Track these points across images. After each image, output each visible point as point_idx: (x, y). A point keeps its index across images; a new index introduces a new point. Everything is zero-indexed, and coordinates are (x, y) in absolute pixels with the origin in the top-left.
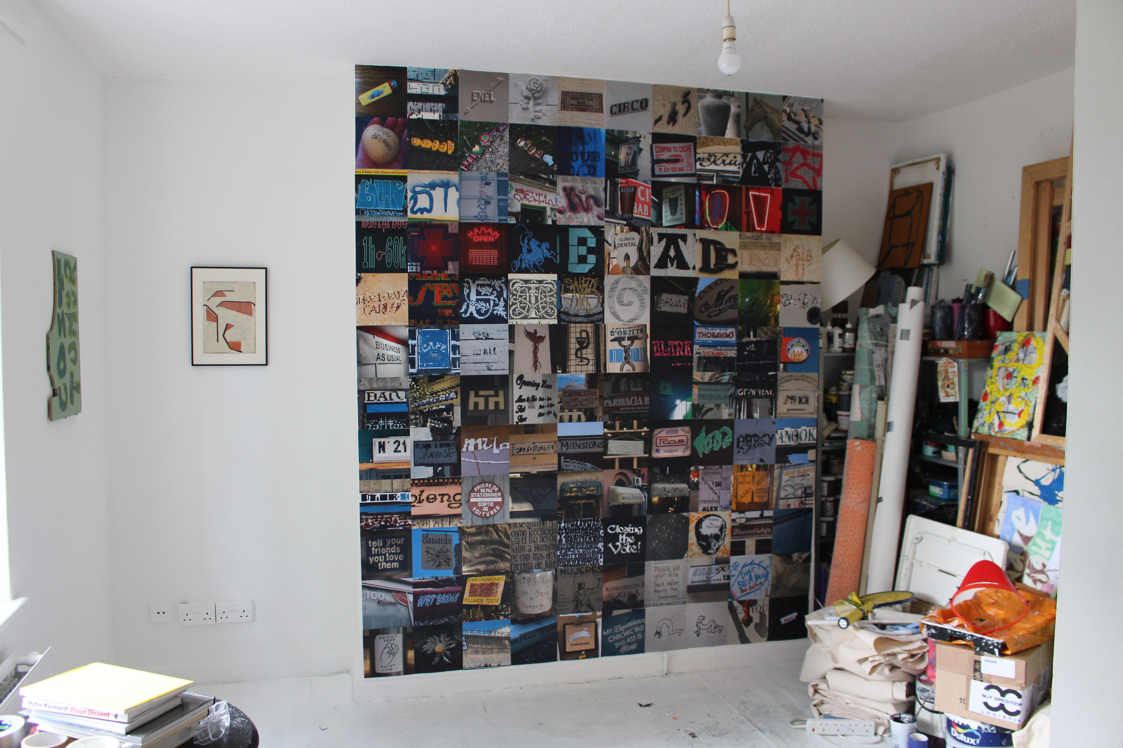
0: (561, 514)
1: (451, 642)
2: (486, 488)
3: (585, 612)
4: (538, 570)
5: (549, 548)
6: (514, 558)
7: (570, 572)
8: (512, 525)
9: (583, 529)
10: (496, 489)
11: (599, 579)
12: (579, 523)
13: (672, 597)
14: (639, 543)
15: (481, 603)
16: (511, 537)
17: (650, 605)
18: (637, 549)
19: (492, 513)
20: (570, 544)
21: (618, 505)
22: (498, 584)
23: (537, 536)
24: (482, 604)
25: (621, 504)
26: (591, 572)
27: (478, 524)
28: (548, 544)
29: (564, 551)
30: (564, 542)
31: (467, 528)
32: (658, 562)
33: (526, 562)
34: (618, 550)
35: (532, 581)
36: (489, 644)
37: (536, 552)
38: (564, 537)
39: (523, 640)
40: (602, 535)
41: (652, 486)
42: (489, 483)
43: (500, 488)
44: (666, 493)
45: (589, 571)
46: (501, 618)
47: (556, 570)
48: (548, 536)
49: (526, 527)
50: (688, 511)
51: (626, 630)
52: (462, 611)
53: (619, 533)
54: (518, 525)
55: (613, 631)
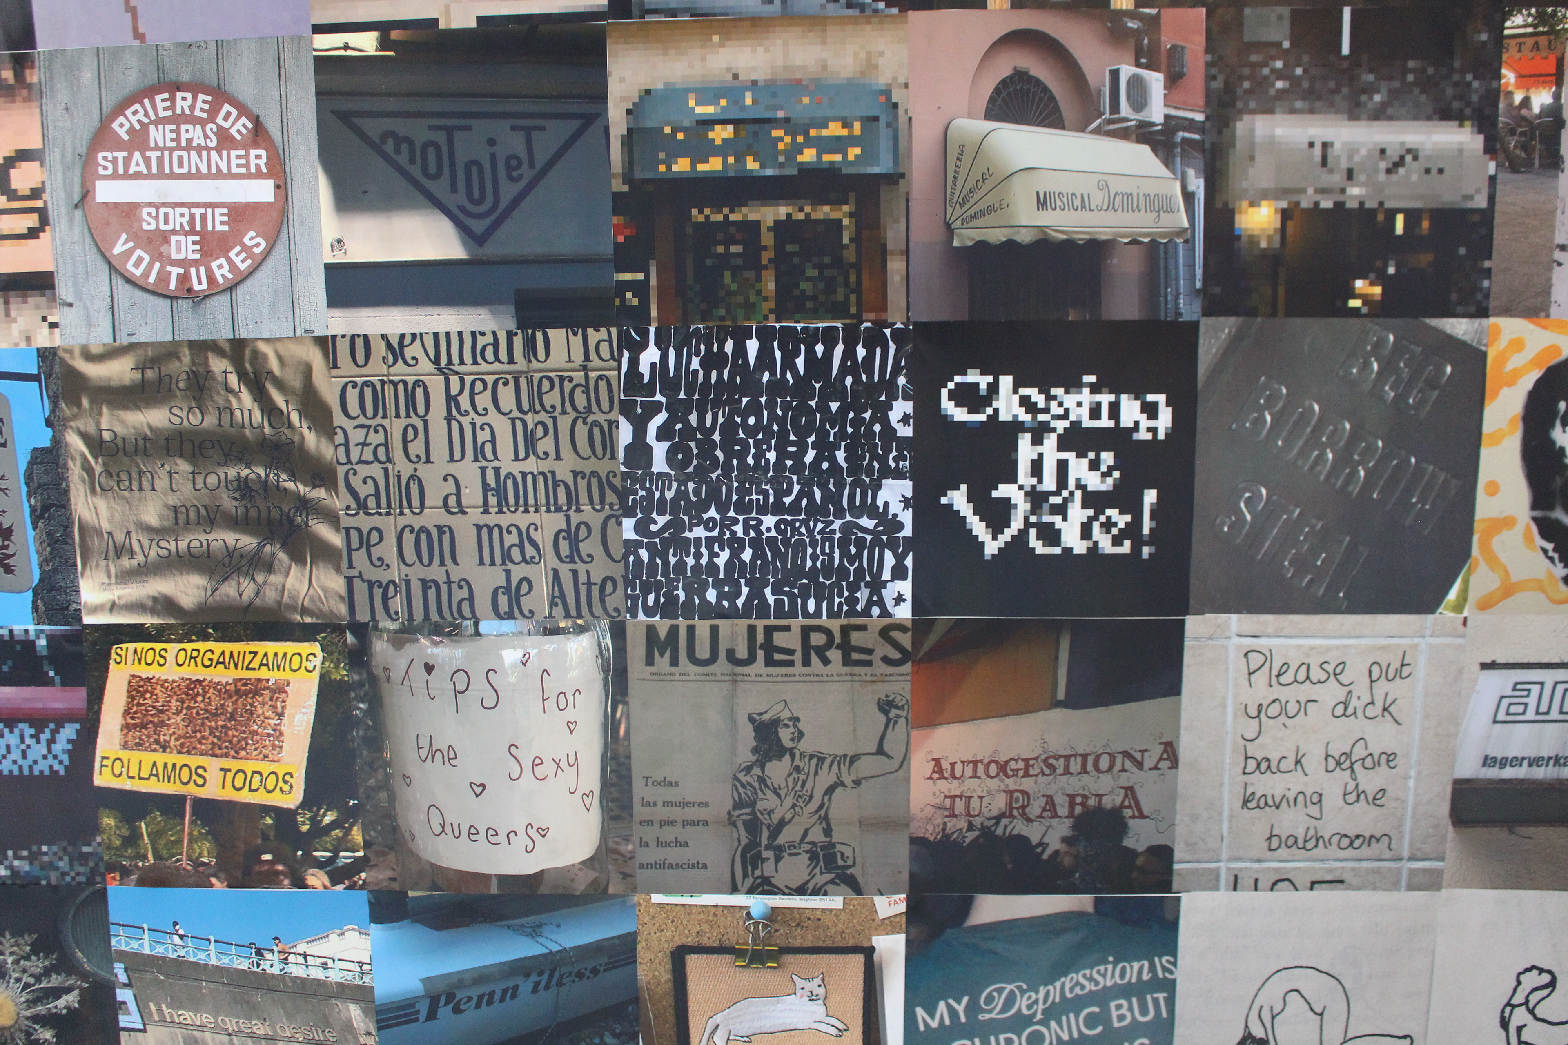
0: (640, 289)
1: (55, 980)
2: (178, 120)
3: (801, 891)
4: (508, 626)
5: (572, 498)
6: (365, 543)
7: (703, 652)
8: (343, 348)
9: (777, 387)
10: (240, 127)
11: (885, 706)
12: (753, 346)
13: (1353, 841)
14: (1150, 497)
15: (192, 790)
16: (339, 419)
17: (1211, 882)
18: (1132, 531)
19: (221, 270)
20: (701, 474)
21: (1010, 244)
22: (280, 689)
23: (493, 417)
24: (203, 793)
25: (1025, 237)
26: (834, 655)
27: (144, 335)
28: (563, 472)
29: (662, 520)
30: (659, 464)
31: (89, 357)
32: (1268, 621)
33: (436, 573)
34: (1008, 534)
35: (479, 683)
36: (252, 1011)
37: (492, 519)
38: (663, 433)
39: (445, 1012)
40: (906, 431)
41: (1241, 127)
42: (195, 88)
43: (257, 122)
44: (1337, 179)
45: (821, 652)
46: (316, 878)
47: (618, 631)
48: (564, 422)
49: (426, 366)
50: (1482, 312)
51: (1053, 1013)
52: (96, 829)
53: (1017, 426)
54: (379, 349)
55: (973, 1009)
